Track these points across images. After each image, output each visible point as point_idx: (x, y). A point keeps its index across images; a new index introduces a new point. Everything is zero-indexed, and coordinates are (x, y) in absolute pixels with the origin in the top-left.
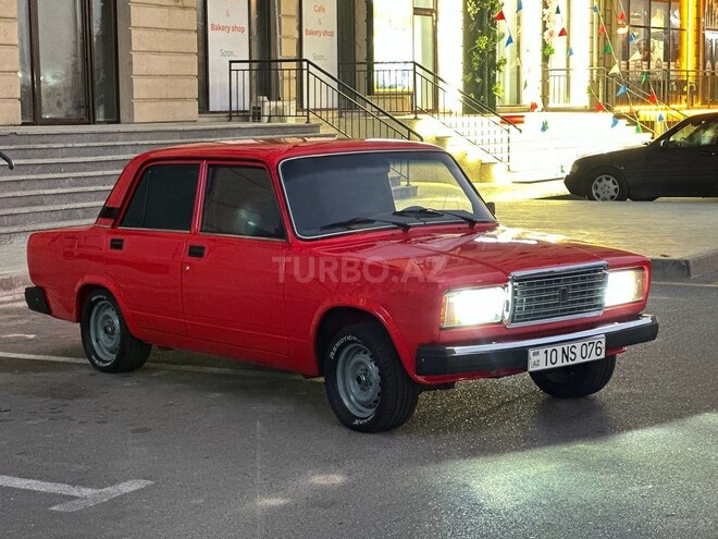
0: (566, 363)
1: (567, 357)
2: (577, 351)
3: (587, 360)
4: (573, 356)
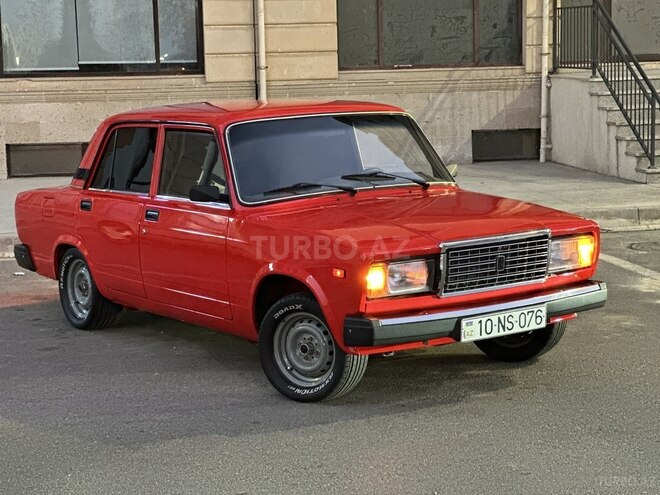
0: (501, 333)
1: (504, 327)
2: (515, 320)
3: (526, 329)
4: (510, 326)
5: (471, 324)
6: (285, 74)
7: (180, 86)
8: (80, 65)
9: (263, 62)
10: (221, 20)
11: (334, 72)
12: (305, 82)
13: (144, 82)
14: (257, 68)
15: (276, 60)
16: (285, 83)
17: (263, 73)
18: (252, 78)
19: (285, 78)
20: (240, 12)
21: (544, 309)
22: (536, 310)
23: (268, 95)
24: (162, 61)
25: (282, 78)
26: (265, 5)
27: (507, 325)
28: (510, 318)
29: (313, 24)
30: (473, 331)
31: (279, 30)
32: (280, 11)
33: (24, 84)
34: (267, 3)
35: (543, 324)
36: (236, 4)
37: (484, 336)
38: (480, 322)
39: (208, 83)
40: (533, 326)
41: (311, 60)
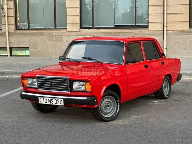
0: (50, 104)
1: (50, 102)
2: (54, 101)
3: (57, 104)
4: (52, 103)
5: (41, 99)
6: (172, 28)
7: (141, 32)
8: (115, 26)
9: (165, 25)
10: (153, 13)
11: (188, 28)
12: (179, 31)
13: (131, 30)
15: (169, 24)
16: (172, 31)
17: (165, 28)
18: (162, 30)
19: (173, 30)
20: (159, 10)
21: (62, 100)
22: (60, 100)
23: (167, 35)
24: (137, 25)
25: (172, 30)
26: (167, 8)
27: (51, 102)
28: (52, 100)
29: (182, 13)
30: (42, 101)
31: (171, 15)
32: (172, 10)
33: (98, 30)
34: (168, 7)
35: (63, 104)
36: (158, 8)
37: (45, 103)
38: (43, 99)
39: (149, 31)
40: (59, 104)
41: (181, 25)
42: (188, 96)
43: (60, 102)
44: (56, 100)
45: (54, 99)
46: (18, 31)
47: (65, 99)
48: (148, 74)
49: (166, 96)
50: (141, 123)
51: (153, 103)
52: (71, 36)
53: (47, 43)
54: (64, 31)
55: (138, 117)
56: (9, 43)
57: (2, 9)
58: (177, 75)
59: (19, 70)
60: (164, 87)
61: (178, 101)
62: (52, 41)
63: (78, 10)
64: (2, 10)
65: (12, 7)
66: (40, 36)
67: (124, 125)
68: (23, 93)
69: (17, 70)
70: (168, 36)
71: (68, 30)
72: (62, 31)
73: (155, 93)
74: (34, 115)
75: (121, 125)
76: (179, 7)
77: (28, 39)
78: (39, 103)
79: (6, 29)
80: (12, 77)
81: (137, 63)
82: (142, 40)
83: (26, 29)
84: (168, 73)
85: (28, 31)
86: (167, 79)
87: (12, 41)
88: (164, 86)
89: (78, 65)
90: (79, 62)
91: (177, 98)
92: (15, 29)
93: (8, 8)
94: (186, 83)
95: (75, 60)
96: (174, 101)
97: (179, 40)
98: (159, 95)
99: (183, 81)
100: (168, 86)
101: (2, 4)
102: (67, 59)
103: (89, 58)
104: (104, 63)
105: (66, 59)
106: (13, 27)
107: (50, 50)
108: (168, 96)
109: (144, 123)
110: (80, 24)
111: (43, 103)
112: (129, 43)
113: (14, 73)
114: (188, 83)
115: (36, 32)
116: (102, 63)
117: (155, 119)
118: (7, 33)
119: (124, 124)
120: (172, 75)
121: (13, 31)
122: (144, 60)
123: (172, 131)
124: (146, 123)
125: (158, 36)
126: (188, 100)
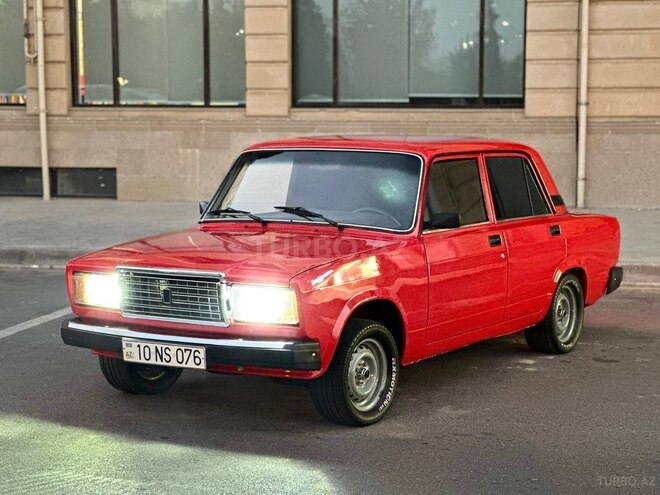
1: (161, 357)
2: (173, 354)
3: (183, 365)
4: (167, 359)
5: (130, 346)
6: (608, 110)
7: (499, 120)
8: (410, 98)
9: (583, 98)
10: (543, 55)
12: (628, 120)
14: (578, 104)
15: (596, 96)
16: (607, 120)
17: (583, 110)
18: (573, 114)
19: (608, 114)
20: (564, 47)
21: (202, 351)
22: (193, 349)
23: (588, 132)
24: (486, 95)
25: (604, 114)
26: (589, 40)
27: (164, 356)
28: (167, 351)
29: (640, 58)
30: (132, 354)
31: (605, 65)
32: (606, 45)
33: (353, 114)
34: (593, 37)
35: (203, 366)
36: (561, 39)
37: (143, 361)
38: (139, 346)
39: (527, 118)
40: (191, 365)
41: (636, 97)
42: (641, 345)
43: (195, 357)
44: (179, 352)
45: (174, 348)
46: (79, 113)
47: (210, 349)
48: (503, 268)
49: (566, 343)
50: (465, 436)
51: (519, 367)
52: (259, 130)
53: (177, 152)
54: (237, 114)
55: (462, 412)
56: (50, 151)
57: (28, 35)
58: (606, 273)
59: (74, 245)
60: (559, 312)
61: (607, 361)
62: (196, 147)
63: (284, 43)
64: (26, 40)
65: (62, 31)
66: (153, 129)
67: (407, 441)
68: (72, 325)
69: (68, 246)
70: (591, 137)
71: (250, 110)
72: (228, 115)
73: (528, 333)
74: (107, 400)
75: (397, 441)
76: (632, 37)
77: (113, 140)
78: (122, 360)
79: (38, 105)
80: (52, 268)
81: (463, 228)
82: (483, 152)
83: (108, 106)
84: (573, 263)
85: (115, 112)
86: (570, 285)
87: (58, 144)
88: (560, 310)
89: (263, 233)
90: (265, 223)
91: (603, 351)
92: (71, 104)
93: (49, 31)
94: (641, 299)
95: (251, 216)
96: (592, 361)
97: (631, 150)
98: (541, 340)
99: (633, 292)
100: (574, 311)
101: (27, 20)
102: (227, 211)
103: (298, 209)
104: (348, 227)
105: (223, 211)
106: (62, 99)
107: (189, 180)
108: (570, 345)
109: (478, 436)
110: (289, 92)
111: (136, 359)
112: (436, 160)
113: (57, 254)
114: (648, 300)
115: (142, 117)
116: (341, 228)
117: (518, 421)
118: (43, 117)
119: (409, 435)
120: (586, 270)
121: (64, 111)
122: (487, 220)
123: (570, 464)
124: (486, 434)
125: (558, 136)
126: (638, 360)
